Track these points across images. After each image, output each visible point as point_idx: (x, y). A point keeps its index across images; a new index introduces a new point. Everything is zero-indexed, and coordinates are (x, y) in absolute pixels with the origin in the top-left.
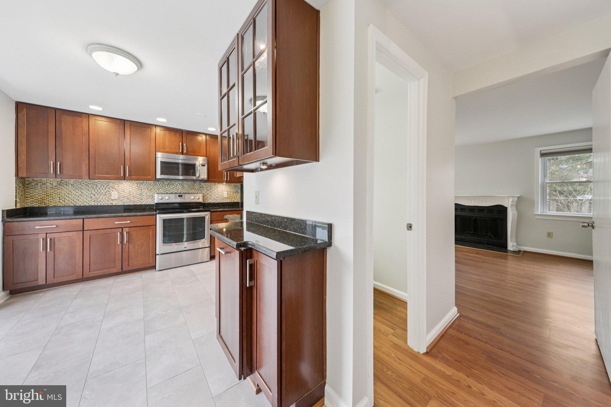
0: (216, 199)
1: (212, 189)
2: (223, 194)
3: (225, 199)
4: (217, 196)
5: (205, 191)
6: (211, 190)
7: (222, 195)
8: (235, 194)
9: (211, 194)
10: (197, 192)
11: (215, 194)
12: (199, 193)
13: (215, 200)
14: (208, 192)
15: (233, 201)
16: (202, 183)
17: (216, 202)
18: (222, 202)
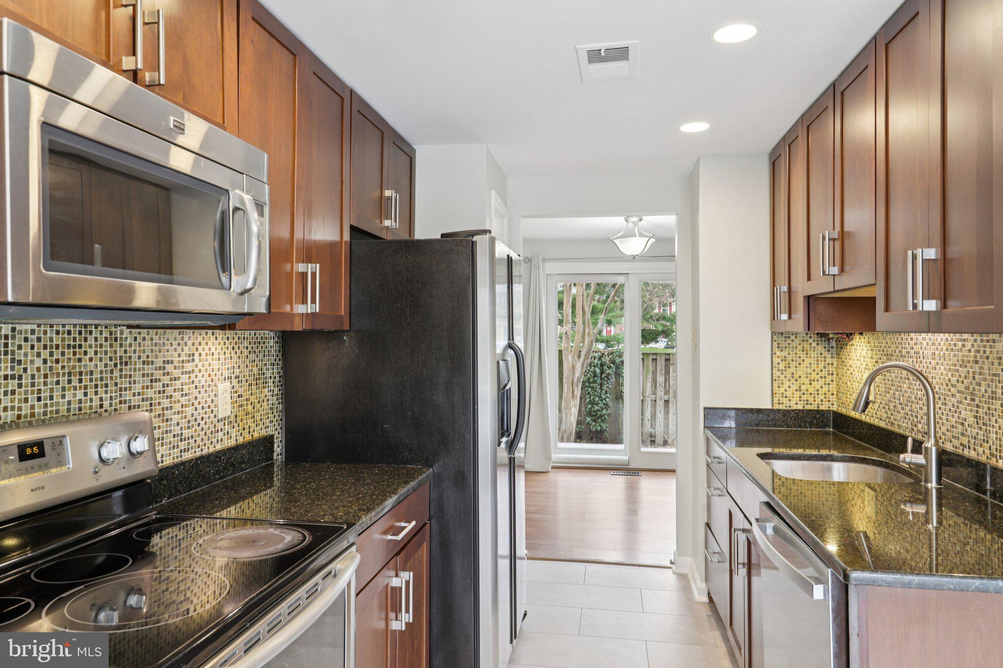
0: (186, 433)
1: (169, 368)
2: (212, 394)
3: (220, 426)
4: (189, 410)
5: (138, 388)
6: (166, 380)
7: (209, 400)
8: (254, 387)
9: (166, 403)
10: (96, 403)
11: (184, 400)
12: (106, 404)
13: (183, 444)
14: (150, 393)
15: (248, 438)
16: (126, 331)
17: (187, 456)
18: (212, 450)
